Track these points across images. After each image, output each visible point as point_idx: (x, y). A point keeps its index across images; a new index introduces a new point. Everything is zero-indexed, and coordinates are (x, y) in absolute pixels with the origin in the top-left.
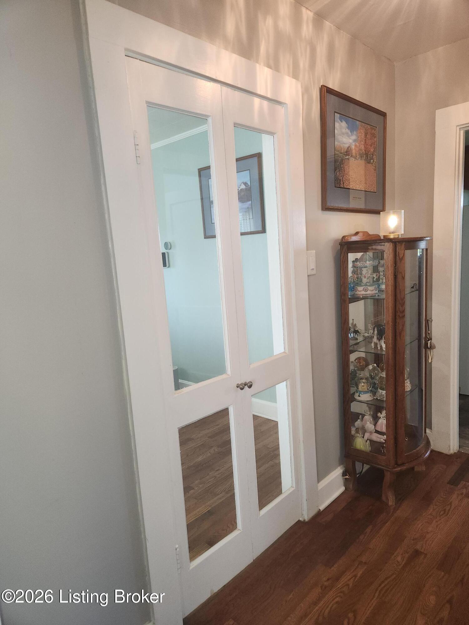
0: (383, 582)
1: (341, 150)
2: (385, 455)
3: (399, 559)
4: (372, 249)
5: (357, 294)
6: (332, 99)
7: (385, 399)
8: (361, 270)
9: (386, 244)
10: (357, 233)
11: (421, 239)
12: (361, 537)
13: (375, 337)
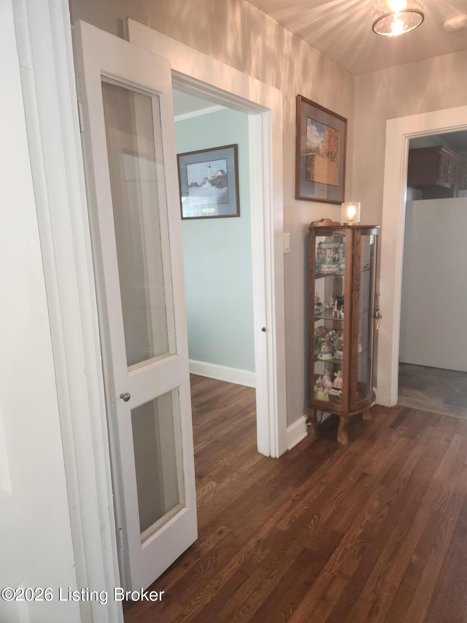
0: (339, 494)
1: (311, 149)
2: (341, 404)
3: (351, 479)
4: (336, 233)
5: (322, 271)
6: (306, 106)
7: (342, 358)
8: (325, 252)
9: (347, 230)
10: (322, 220)
11: (373, 227)
12: (322, 466)
13: (336, 307)
